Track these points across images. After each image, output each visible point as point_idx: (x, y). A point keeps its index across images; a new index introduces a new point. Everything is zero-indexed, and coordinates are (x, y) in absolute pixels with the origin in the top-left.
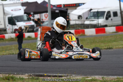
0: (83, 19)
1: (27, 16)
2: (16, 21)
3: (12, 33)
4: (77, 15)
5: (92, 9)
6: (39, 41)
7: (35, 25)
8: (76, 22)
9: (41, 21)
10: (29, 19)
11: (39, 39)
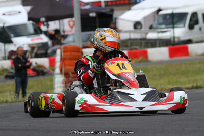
0: (143, 29)
1: (33, 24)
2: (12, 35)
3: (4, 58)
4: (132, 22)
5: (162, 8)
6: (58, 74)
7: (50, 43)
8: (130, 35)
9: (62, 33)
10: (38, 31)
11: (57, 70)
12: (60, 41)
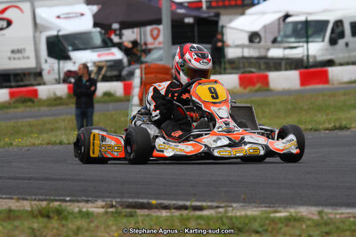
0: (262, 43)
2: (70, 48)
3: (58, 82)
4: (248, 32)
6: (136, 106)
7: (125, 60)
10: (107, 43)
11: (135, 100)
12: (140, 57)
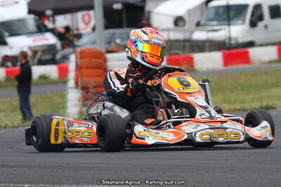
1: (35, 19)
2: (6, 34)
4: (172, 17)
7: (59, 45)
8: (169, 35)
10: (41, 29)
12: (72, 42)
